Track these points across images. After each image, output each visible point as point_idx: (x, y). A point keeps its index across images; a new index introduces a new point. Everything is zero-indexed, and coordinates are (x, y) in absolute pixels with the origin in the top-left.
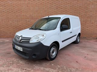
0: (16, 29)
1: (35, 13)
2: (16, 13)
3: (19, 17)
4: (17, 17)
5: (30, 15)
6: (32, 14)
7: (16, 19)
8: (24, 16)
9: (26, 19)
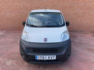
0: (10, 21)
1: (29, 3)
2: (9, 3)
3: (12, 8)
4: (10, 8)
5: (24, 5)
6: (26, 4)
7: (8, 10)
8: (17, 7)
9: (19, 10)
